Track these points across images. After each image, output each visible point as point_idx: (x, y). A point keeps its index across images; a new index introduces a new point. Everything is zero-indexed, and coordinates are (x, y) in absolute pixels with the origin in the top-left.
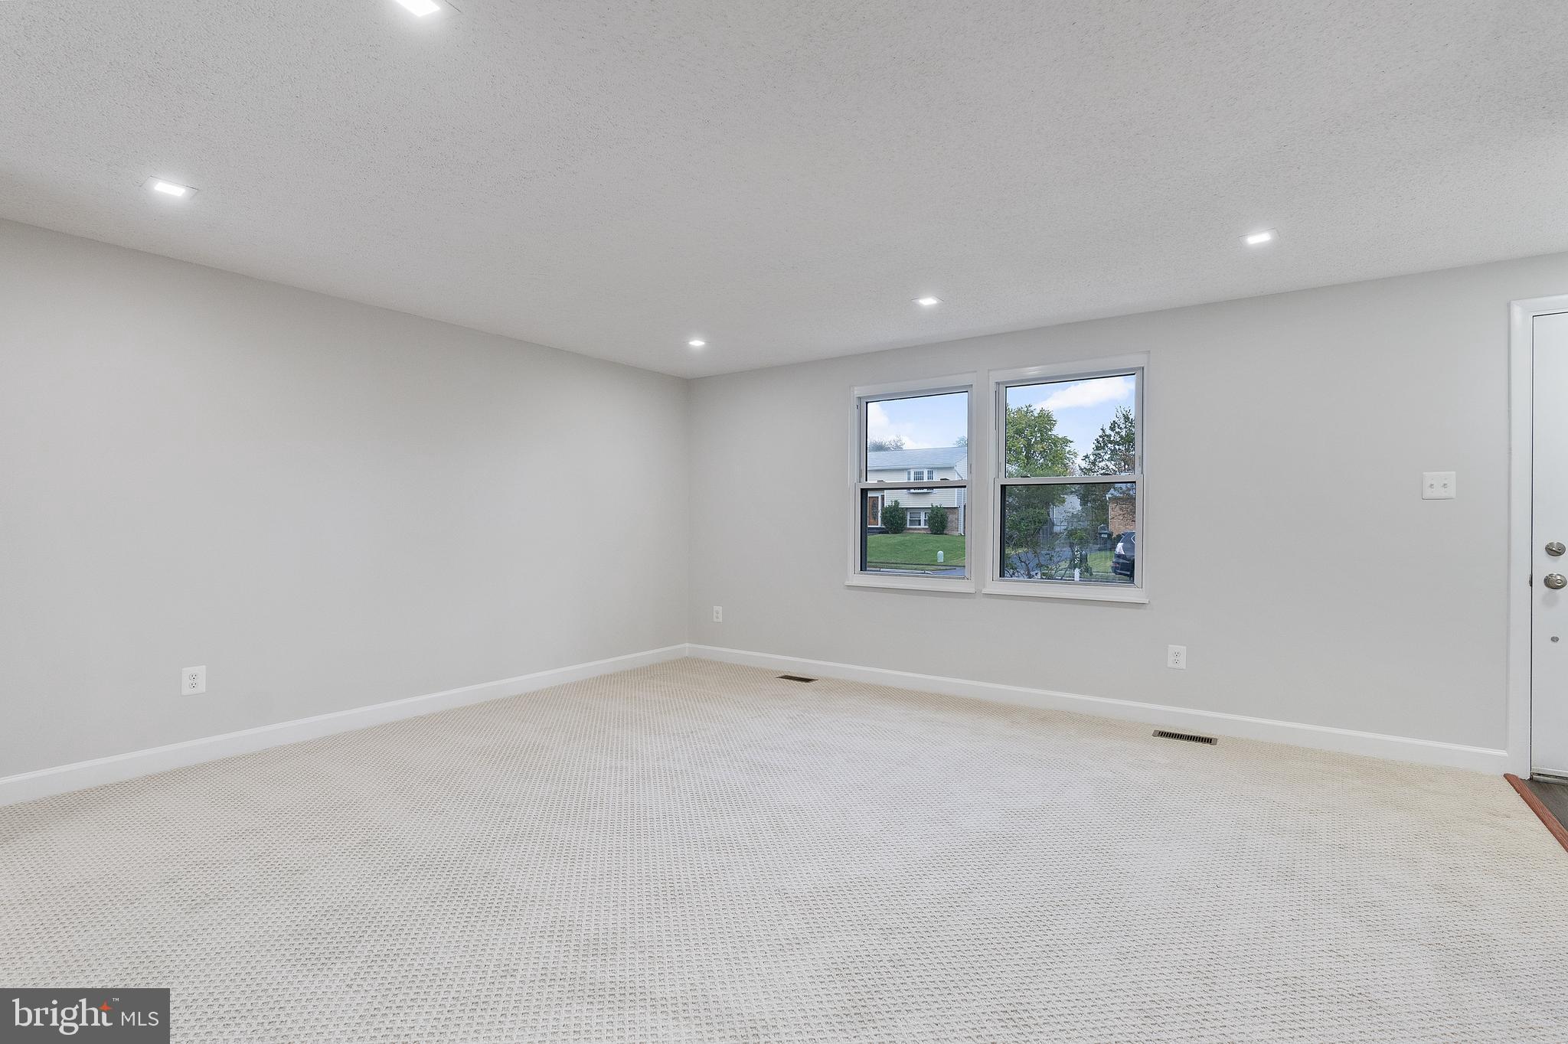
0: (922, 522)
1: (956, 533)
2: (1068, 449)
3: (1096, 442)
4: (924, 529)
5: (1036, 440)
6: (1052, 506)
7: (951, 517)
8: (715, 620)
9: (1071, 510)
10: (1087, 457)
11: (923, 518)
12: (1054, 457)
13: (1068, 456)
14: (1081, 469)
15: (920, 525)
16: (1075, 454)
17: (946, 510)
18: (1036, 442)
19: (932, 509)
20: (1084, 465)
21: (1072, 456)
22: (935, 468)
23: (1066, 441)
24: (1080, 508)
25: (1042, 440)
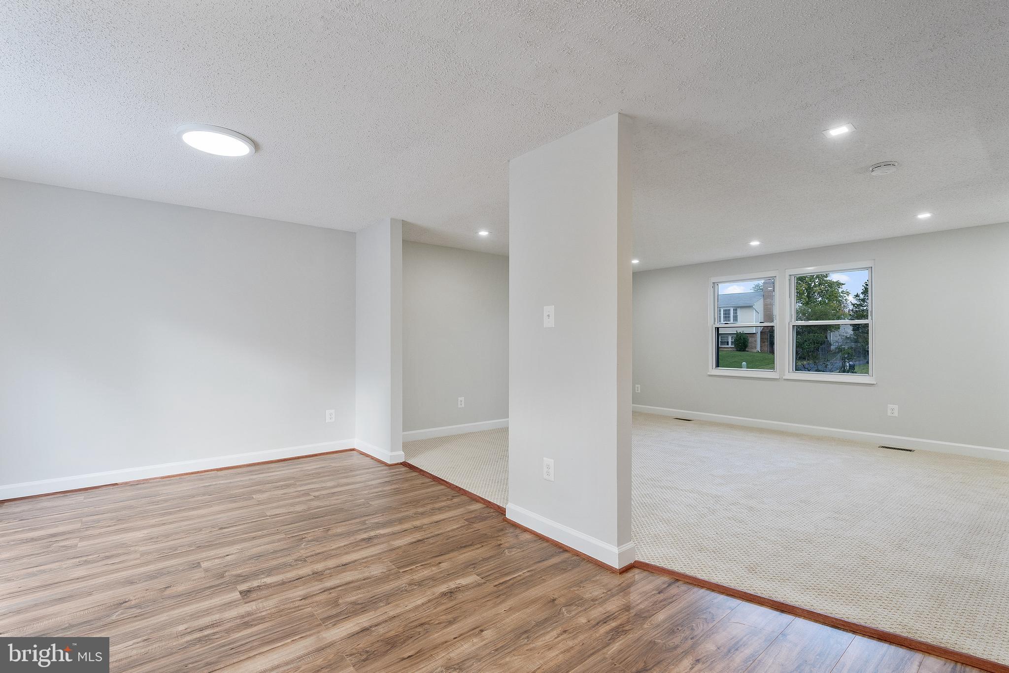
0: (730, 343)
1: (755, 351)
2: (840, 290)
3: (864, 285)
4: (731, 347)
5: (815, 284)
6: (829, 331)
7: (750, 340)
8: (637, 391)
9: (845, 335)
10: (857, 296)
11: (730, 340)
12: (830, 296)
13: (841, 295)
14: (854, 305)
15: (728, 345)
16: (848, 293)
17: (747, 335)
18: (815, 286)
19: (737, 334)
20: (854, 301)
21: (845, 295)
22: (738, 307)
23: (839, 284)
24: (852, 332)
25: (820, 284)
